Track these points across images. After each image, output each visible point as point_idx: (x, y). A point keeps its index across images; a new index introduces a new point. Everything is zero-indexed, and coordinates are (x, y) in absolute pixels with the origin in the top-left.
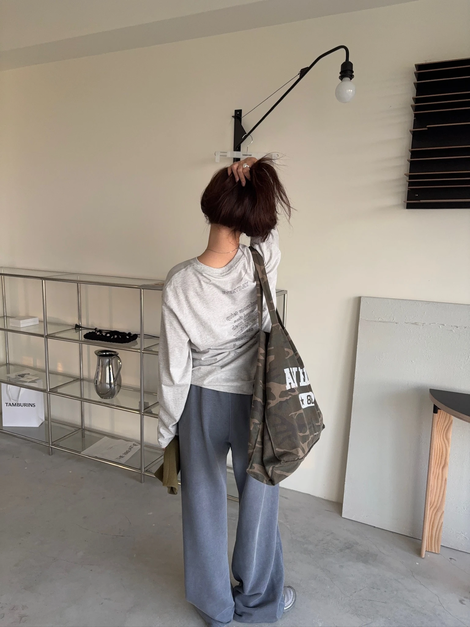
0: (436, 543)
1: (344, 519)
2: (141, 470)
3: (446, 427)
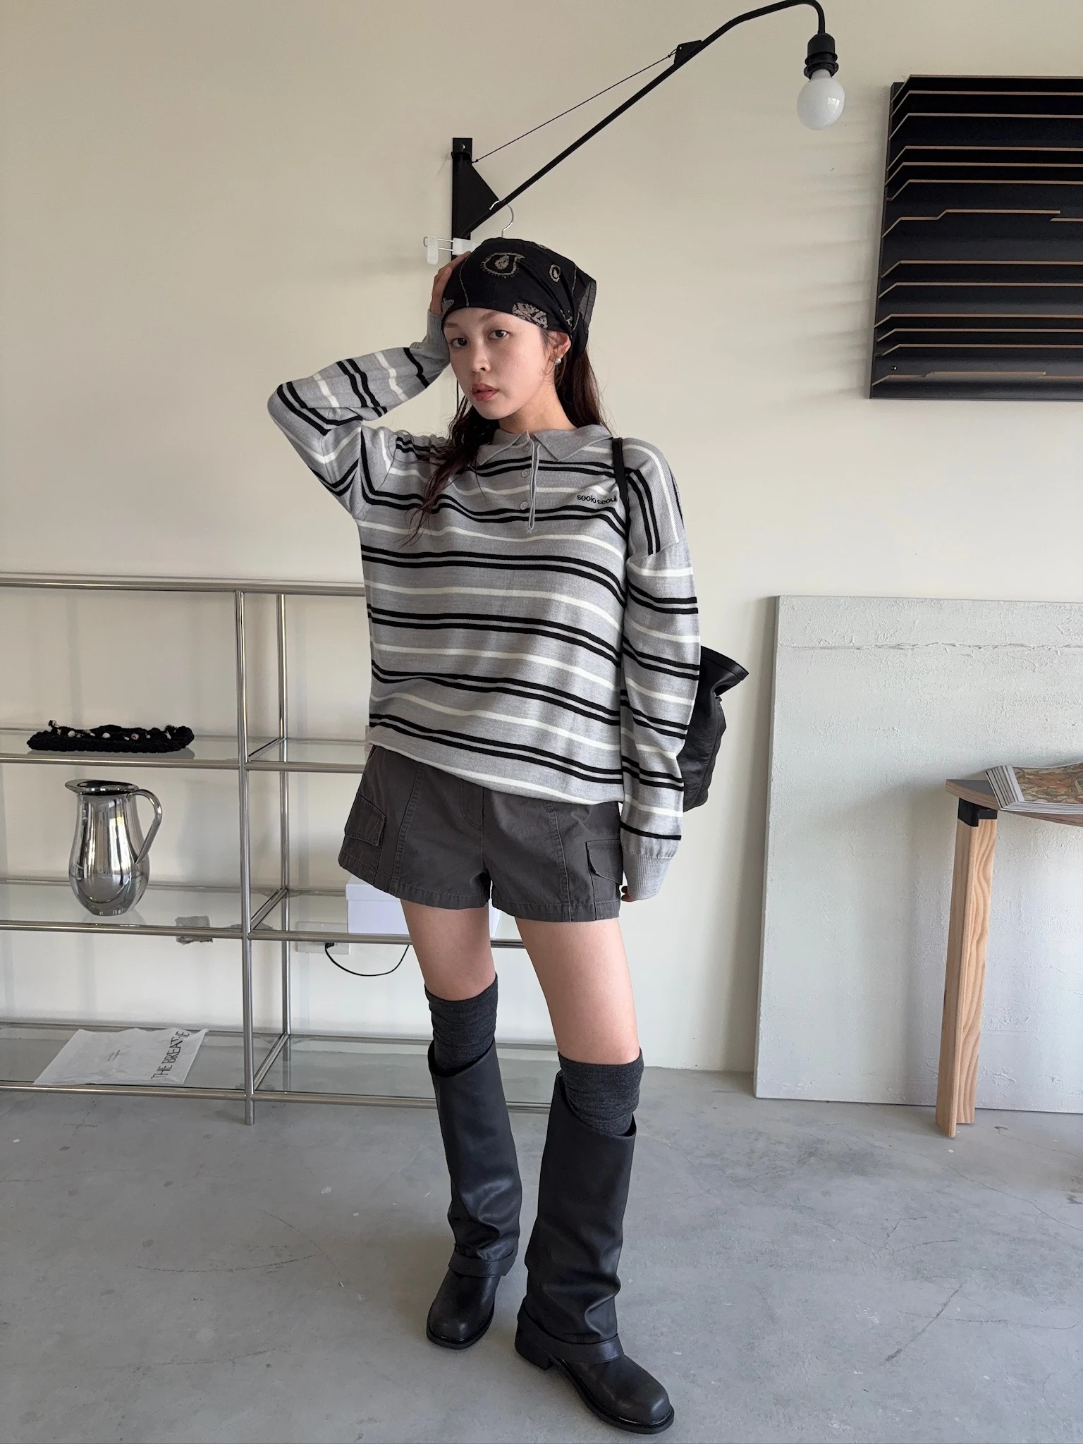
1: (763, 1101)
2: (246, 1089)
3: (983, 855)
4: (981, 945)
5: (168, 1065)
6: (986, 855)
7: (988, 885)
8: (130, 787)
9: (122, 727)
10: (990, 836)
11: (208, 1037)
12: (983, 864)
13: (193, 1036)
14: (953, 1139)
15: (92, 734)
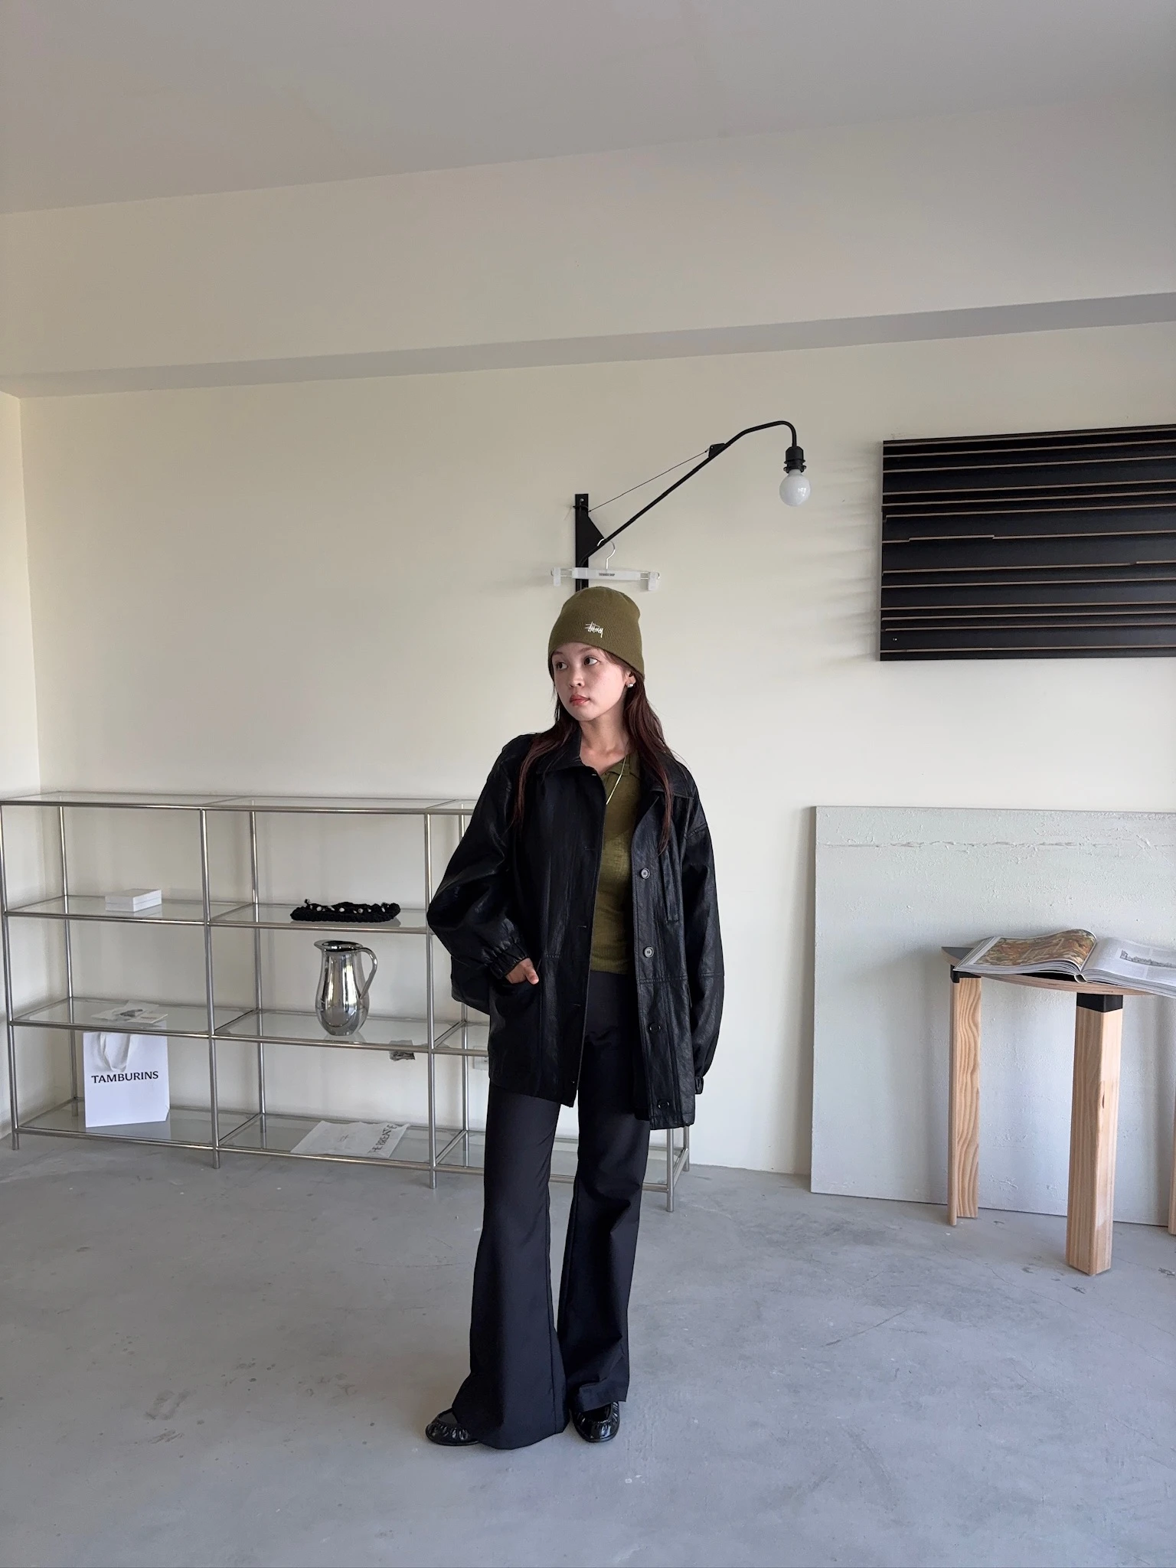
0: (971, 1201)
1: (816, 1195)
2: (430, 1163)
3: (972, 1005)
4: (974, 1077)
5: (380, 1146)
6: (974, 1005)
7: (977, 1031)
8: (357, 946)
9: (354, 903)
10: (976, 990)
11: (410, 1131)
12: (972, 1011)
13: (399, 1128)
14: (954, 1227)
15: (333, 909)
